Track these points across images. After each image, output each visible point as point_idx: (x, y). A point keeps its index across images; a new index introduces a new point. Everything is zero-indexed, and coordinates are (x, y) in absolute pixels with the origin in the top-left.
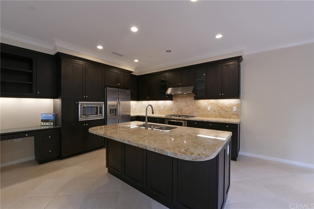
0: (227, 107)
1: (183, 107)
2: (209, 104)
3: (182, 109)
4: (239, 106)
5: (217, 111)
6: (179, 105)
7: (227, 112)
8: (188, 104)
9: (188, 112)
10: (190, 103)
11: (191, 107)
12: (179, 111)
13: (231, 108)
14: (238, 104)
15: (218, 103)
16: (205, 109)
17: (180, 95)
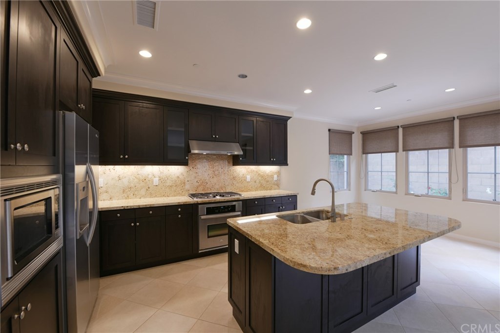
0: (268, 175)
1: (208, 178)
2: (249, 172)
3: (207, 181)
4: (279, 174)
5: (258, 181)
6: (200, 174)
7: (268, 181)
8: (216, 172)
9: (217, 187)
10: (221, 170)
11: (223, 177)
12: (200, 185)
13: (272, 176)
14: (279, 172)
15: (259, 171)
16: (243, 180)
17: (201, 156)
